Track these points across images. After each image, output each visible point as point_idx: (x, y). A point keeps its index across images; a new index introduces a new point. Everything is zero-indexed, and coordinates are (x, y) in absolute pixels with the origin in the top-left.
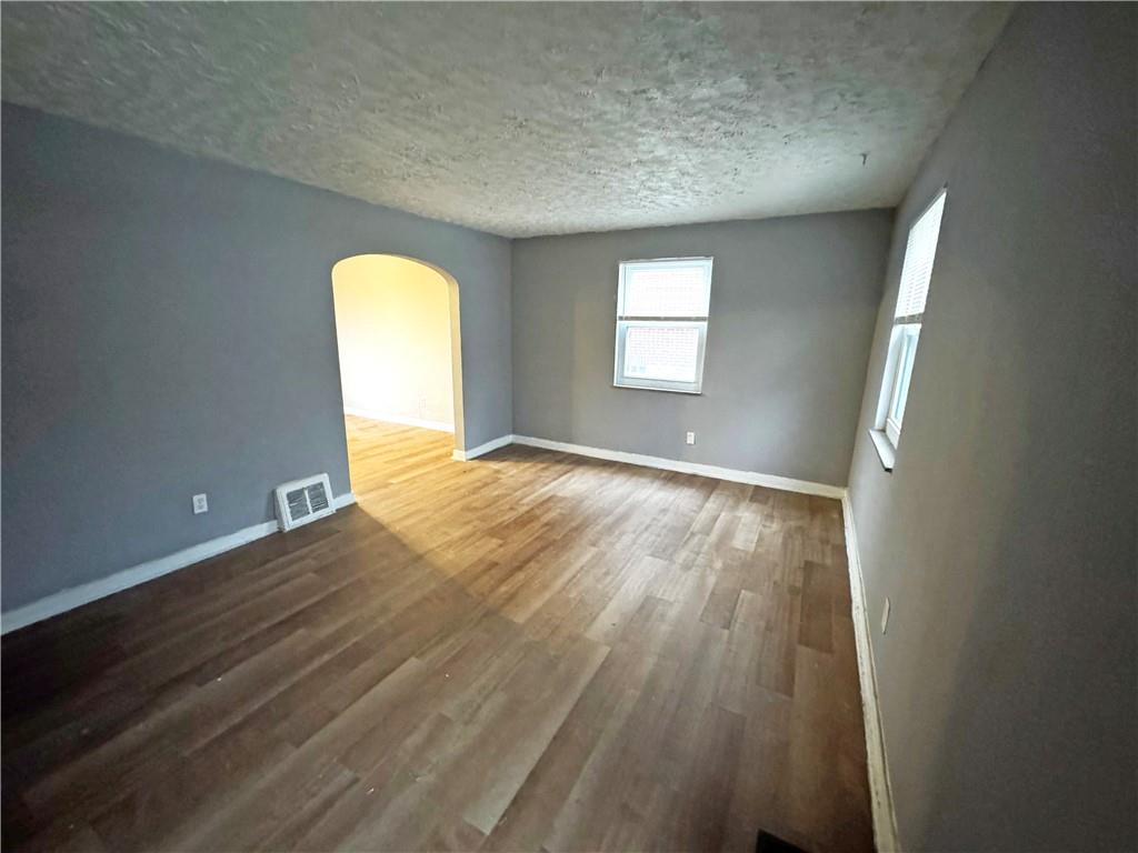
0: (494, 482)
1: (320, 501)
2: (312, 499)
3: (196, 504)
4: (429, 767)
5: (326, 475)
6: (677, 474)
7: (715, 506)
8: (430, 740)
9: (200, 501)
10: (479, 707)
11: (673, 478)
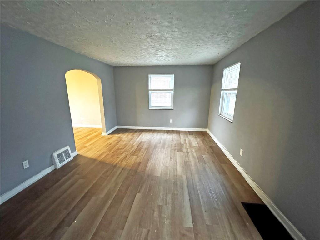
0: (121, 140)
1: (68, 156)
2: (65, 155)
3: (24, 165)
4: (166, 219)
5: (68, 146)
6: (169, 131)
7: (183, 137)
8: (160, 212)
9: (26, 163)
10: (166, 200)
11: (168, 132)
